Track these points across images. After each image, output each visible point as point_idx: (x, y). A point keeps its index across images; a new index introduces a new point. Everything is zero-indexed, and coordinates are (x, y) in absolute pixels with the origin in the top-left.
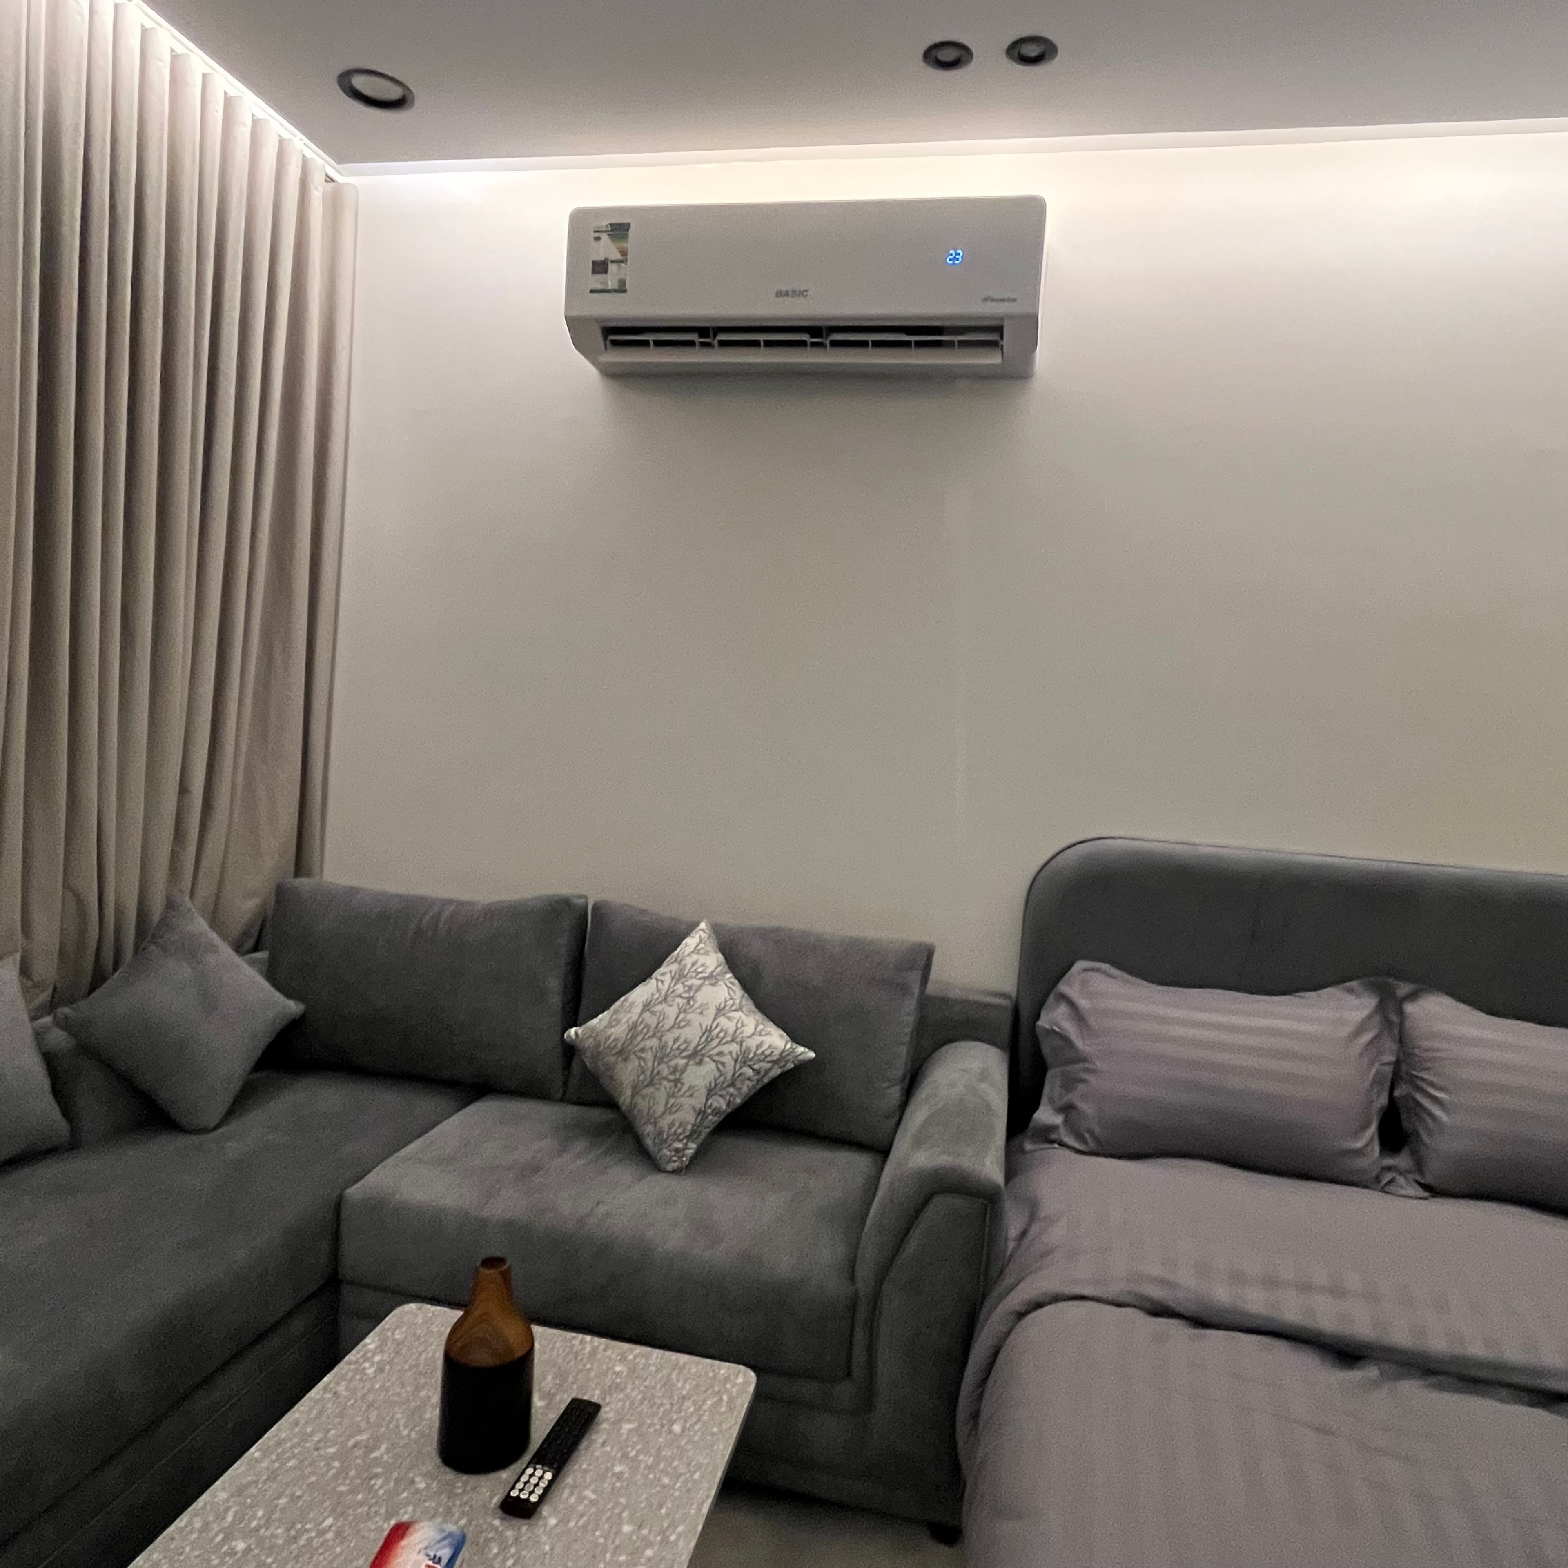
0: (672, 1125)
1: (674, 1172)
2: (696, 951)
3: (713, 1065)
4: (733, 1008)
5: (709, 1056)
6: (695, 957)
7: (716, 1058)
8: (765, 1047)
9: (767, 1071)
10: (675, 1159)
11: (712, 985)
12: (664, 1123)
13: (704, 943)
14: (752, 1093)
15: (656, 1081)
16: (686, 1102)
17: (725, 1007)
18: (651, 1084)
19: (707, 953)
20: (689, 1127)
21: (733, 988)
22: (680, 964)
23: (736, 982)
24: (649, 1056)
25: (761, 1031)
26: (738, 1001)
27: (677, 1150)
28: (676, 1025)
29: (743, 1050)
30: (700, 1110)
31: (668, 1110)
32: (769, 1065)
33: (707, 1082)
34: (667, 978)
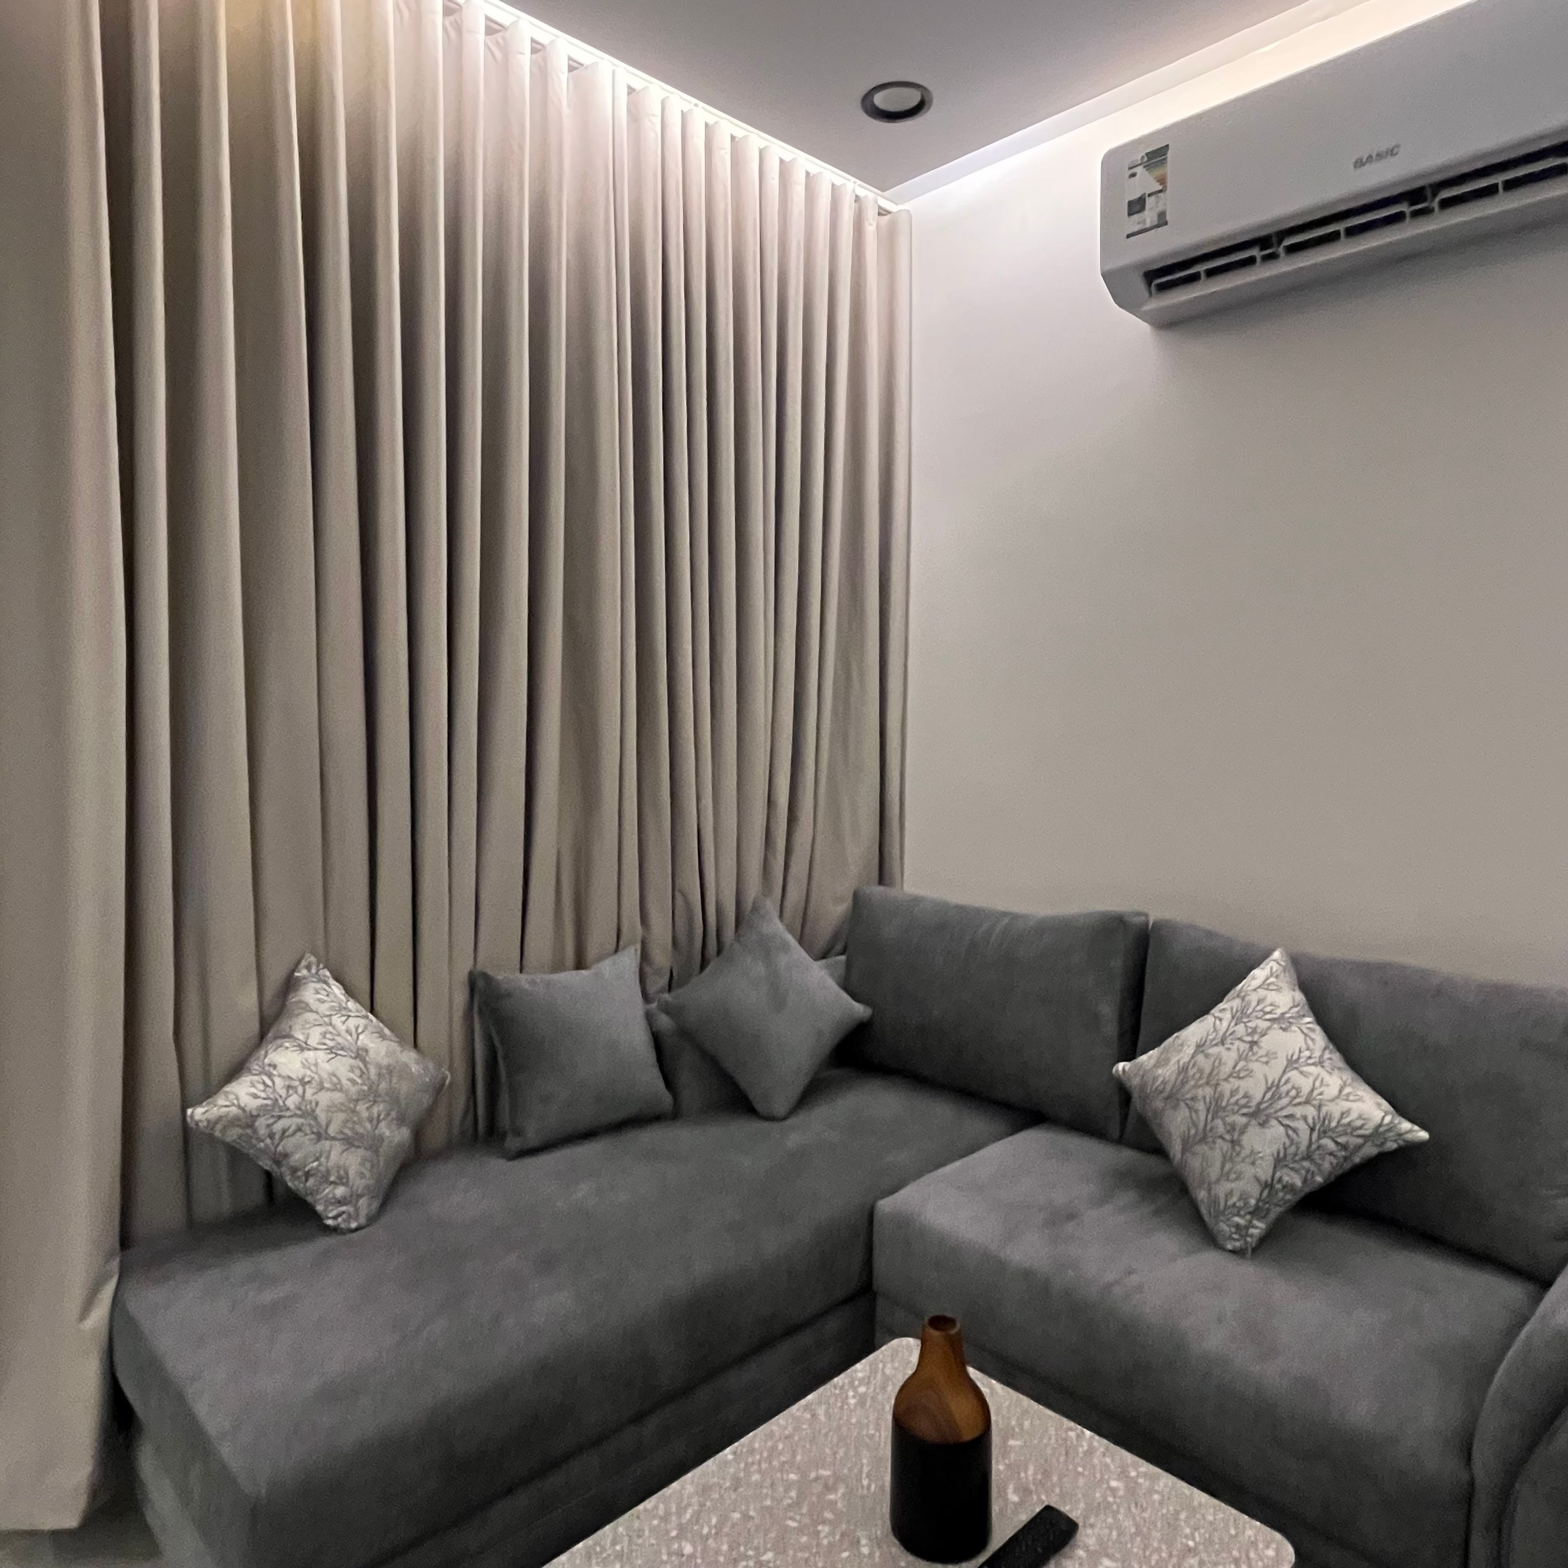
0: (1230, 1194)
1: (1233, 1252)
2: (1265, 985)
3: (1282, 1129)
4: (1310, 1061)
5: (1277, 1119)
6: (1262, 993)
7: (1286, 1122)
8: (1353, 1116)
9: (1359, 1147)
10: (1236, 1236)
11: (1284, 1030)
12: (1221, 1190)
13: (1277, 977)
14: (1339, 1172)
15: (1210, 1139)
16: (1249, 1171)
17: (1299, 1058)
18: (1203, 1140)
19: (1279, 990)
20: (1253, 1202)
21: (1313, 1035)
22: (1243, 1000)
23: (1318, 1028)
24: (1201, 1106)
25: (1348, 1095)
26: (1317, 1054)
27: (1238, 1226)
28: (1235, 1074)
29: (1321, 1116)
30: (1266, 1182)
31: (1224, 1176)
32: (1360, 1141)
33: (1274, 1149)
34: (1228, 1016)
